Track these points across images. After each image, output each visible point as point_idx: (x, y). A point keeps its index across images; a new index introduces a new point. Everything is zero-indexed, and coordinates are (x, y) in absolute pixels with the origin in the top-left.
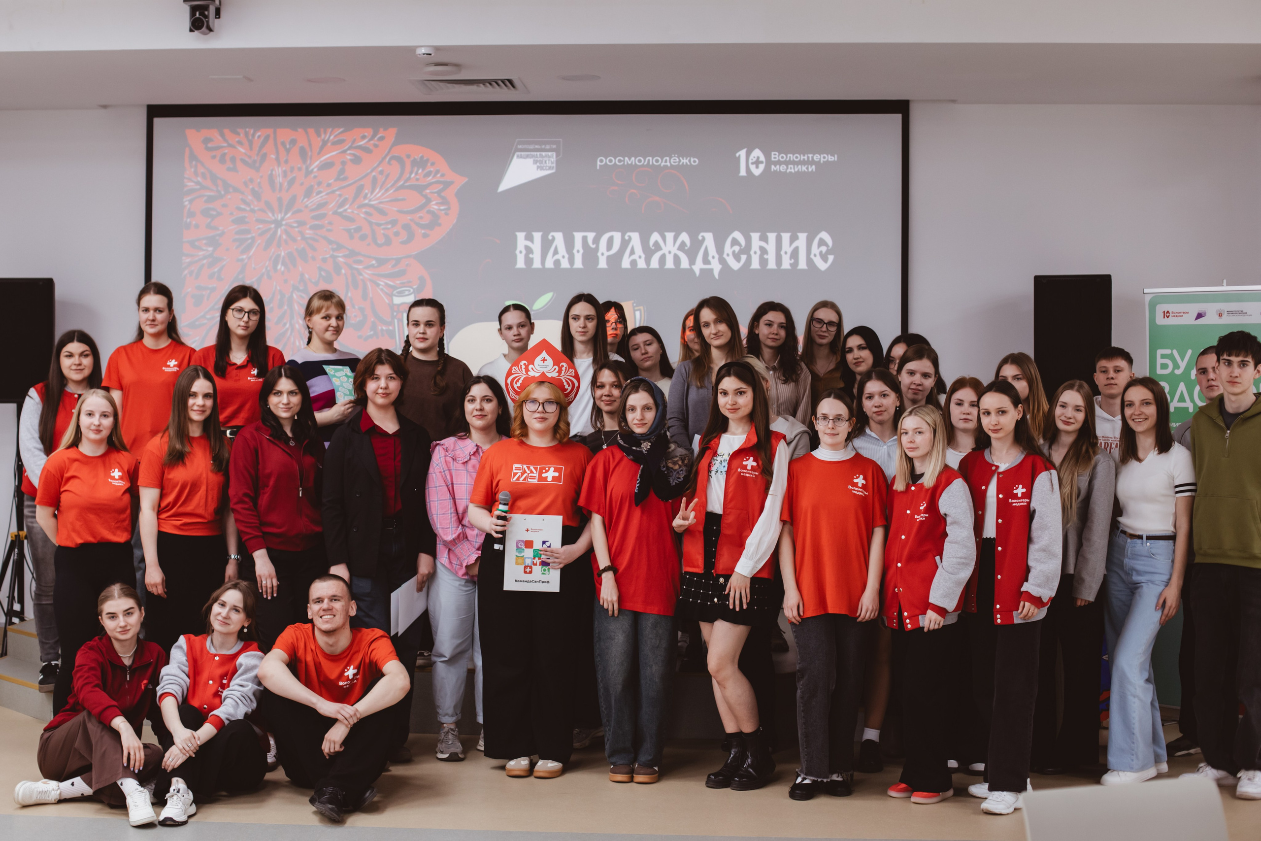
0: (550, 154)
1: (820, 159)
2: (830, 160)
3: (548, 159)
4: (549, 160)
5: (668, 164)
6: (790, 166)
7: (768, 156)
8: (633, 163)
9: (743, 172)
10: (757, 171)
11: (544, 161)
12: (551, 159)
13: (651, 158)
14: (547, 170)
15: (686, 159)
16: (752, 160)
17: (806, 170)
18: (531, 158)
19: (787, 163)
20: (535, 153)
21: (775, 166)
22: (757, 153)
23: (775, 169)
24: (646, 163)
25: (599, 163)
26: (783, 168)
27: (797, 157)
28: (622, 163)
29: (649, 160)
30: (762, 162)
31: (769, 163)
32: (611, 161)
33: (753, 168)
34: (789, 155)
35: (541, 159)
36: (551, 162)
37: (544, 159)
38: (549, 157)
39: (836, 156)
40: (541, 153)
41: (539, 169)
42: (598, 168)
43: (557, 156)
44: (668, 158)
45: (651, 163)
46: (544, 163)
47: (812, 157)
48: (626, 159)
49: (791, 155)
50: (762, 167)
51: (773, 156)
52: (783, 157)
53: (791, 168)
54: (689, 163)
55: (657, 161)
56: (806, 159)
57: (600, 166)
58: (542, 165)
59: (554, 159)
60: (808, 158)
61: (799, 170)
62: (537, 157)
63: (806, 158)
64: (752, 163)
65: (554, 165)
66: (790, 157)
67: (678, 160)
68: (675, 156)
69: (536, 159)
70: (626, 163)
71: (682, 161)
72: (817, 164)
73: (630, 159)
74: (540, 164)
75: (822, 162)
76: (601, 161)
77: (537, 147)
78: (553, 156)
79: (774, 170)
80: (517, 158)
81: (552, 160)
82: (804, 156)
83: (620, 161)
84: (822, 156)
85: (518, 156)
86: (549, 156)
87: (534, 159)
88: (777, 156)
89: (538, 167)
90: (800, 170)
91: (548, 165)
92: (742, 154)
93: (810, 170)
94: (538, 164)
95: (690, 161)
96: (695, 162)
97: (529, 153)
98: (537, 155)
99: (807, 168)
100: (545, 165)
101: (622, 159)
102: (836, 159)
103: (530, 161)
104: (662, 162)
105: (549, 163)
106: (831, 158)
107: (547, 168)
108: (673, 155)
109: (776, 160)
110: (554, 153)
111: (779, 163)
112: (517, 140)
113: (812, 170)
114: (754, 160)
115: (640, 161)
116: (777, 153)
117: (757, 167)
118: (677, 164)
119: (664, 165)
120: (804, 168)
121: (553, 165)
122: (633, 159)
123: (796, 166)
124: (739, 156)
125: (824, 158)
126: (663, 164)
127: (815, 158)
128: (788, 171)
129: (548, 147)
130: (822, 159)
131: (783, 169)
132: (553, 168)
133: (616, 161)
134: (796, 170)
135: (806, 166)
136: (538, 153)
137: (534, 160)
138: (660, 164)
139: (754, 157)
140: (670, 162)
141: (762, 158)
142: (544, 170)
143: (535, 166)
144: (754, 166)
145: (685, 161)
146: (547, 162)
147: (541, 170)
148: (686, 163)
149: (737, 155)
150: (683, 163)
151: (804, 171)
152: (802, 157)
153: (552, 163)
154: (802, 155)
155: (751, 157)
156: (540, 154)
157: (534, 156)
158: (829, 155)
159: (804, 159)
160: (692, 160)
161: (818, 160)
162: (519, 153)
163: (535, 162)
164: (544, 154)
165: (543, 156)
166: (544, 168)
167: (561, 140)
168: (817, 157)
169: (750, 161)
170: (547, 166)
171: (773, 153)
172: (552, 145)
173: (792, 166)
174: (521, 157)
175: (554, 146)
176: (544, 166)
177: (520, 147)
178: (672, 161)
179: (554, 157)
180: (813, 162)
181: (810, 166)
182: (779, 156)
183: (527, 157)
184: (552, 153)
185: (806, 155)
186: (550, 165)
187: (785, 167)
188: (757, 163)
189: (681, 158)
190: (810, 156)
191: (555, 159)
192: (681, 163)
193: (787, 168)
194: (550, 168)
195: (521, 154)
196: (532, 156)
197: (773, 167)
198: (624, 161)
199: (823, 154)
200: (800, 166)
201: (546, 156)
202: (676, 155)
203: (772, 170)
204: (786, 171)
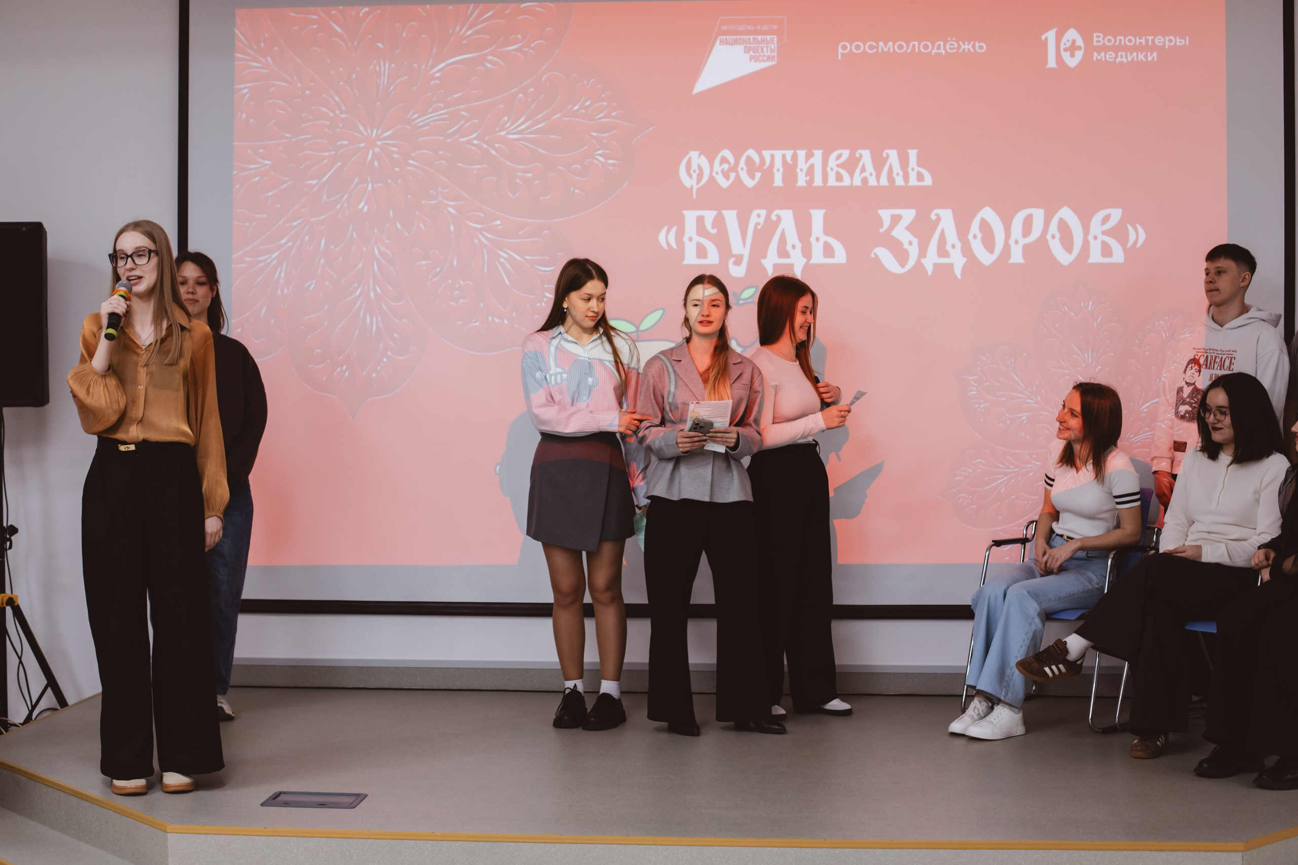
0: (768, 37)
1: (1164, 42)
2: (1178, 44)
3: (765, 45)
4: (767, 47)
5: (942, 51)
6: (1120, 54)
7: (1087, 39)
8: (891, 50)
9: (1052, 63)
10: (1073, 62)
11: (760, 48)
12: (770, 44)
13: (916, 43)
14: (764, 61)
15: (969, 45)
16: (1065, 44)
17: (1144, 59)
18: (740, 44)
19: (1116, 49)
20: (747, 37)
21: (1099, 54)
22: (1072, 35)
23: (1099, 58)
24: (909, 50)
25: (840, 50)
26: (1110, 56)
27: (1130, 41)
28: (875, 50)
29: (914, 46)
30: (1079, 48)
31: (1090, 48)
32: (858, 47)
33: (1066, 56)
34: (1118, 38)
35: (756, 46)
36: (771, 49)
37: (760, 45)
38: (768, 42)
39: (1187, 38)
40: (756, 37)
41: (753, 60)
42: (840, 57)
43: (778, 41)
44: (942, 43)
45: (917, 50)
46: (760, 51)
47: (1153, 41)
48: (881, 44)
49: (1122, 38)
50: (1079, 54)
51: (1095, 39)
52: (1109, 40)
53: (1122, 57)
54: (972, 50)
55: (926, 47)
56: (1144, 44)
57: (842, 53)
58: (757, 54)
59: (774, 46)
60: (1147, 41)
61: (1133, 58)
62: (750, 43)
63: (1143, 41)
64: (1065, 50)
65: (775, 54)
66: (1120, 40)
67: (956, 46)
68: (952, 40)
69: (749, 45)
70: (880, 51)
71: (963, 47)
72: (1160, 49)
73: (886, 45)
74: (754, 52)
75: (1167, 47)
76: (844, 48)
77: (749, 27)
78: (773, 41)
79: (1097, 58)
80: (720, 44)
81: (773, 47)
82: (1140, 38)
83: (871, 47)
84: (1167, 38)
85: (721, 42)
86: (767, 40)
87: (745, 45)
88: (1101, 39)
89: (751, 58)
90: (1135, 59)
91: (766, 54)
92: (1051, 35)
93: (1150, 59)
94: (751, 53)
95: (974, 47)
96: (981, 48)
97: (738, 37)
98: (749, 39)
99: (1146, 57)
100: (762, 54)
101: (874, 44)
102: (1187, 43)
103: (740, 48)
104: (933, 48)
105: (767, 52)
106: (1180, 42)
107: (765, 58)
108: (949, 39)
109: (1101, 43)
110: (775, 37)
111: (1104, 48)
112: (721, 18)
113: (1154, 57)
114: (1068, 44)
115: (901, 47)
116: (1101, 35)
117: (1072, 55)
118: (955, 50)
119: (936, 53)
120: (1141, 57)
121: (773, 54)
122: (891, 43)
123: (1129, 54)
124: (1046, 39)
125: (1170, 41)
126: (934, 51)
127: (1156, 41)
128: (1118, 60)
129: (765, 28)
130: (1167, 43)
131: (1110, 58)
132: (773, 57)
133: (865, 47)
134: (1130, 59)
135: (1144, 54)
136: (751, 37)
137: (745, 47)
138: (931, 52)
139: (1068, 41)
140: (945, 48)
141: (1080, 42)
142: (760, 61)
143: (747, 56)
144: (1068, 53)
145: (967, 47)
146: (765, 49)
147: (755, 61)
148: (969, 49)
149: (1043, 37)
150: (964, 49)
151: (1141, 59)
152: (1138, 41)
153: (772, 51)
154: (1137, 38)
155: (1064, 40)
156: (753, 38)
157: (746, 41)
158: (1178, 38)
159: (1141, 43)
160: (977, 45)
161: (1161, 44)
162: (724, 37)
163: (747, 50)
164: (759, 38)
165: (758, 41)
166: (761, 58)
167: (785, 17)
168: (1159, 40)
169: (1062, 47)
170: (764, 56)
171: (1095, 35)
172: (771, 26)
173: (1123, 54)
174: (726, 43)
175: (775, 27)
176: (760, 56)
177: (724, 28)
178: (948, 47)
179: (775, 39)
180: (1153, 48)
181: (1149, 54)
182: (1104, 39)
183: (736, 42)
184: (772, 37)
185: (1144, 38)
186: (769, 53)
187: (1114, 55)
188: (1073, 49)
189: (961, 43)
190: (1150, 38)
191: (776, 45)
192: (961, 50)
193: (1117, 57)
194: (769, 59)
195: (726, 39)
196: (743, 42)
197: (1095, 54)
198: (877, 47)
199: (1168, 36)
200: (1135, 54)
201: (762, 41)
202: (954, 39)
203: (1095, 59)
204: (1115, 60)
